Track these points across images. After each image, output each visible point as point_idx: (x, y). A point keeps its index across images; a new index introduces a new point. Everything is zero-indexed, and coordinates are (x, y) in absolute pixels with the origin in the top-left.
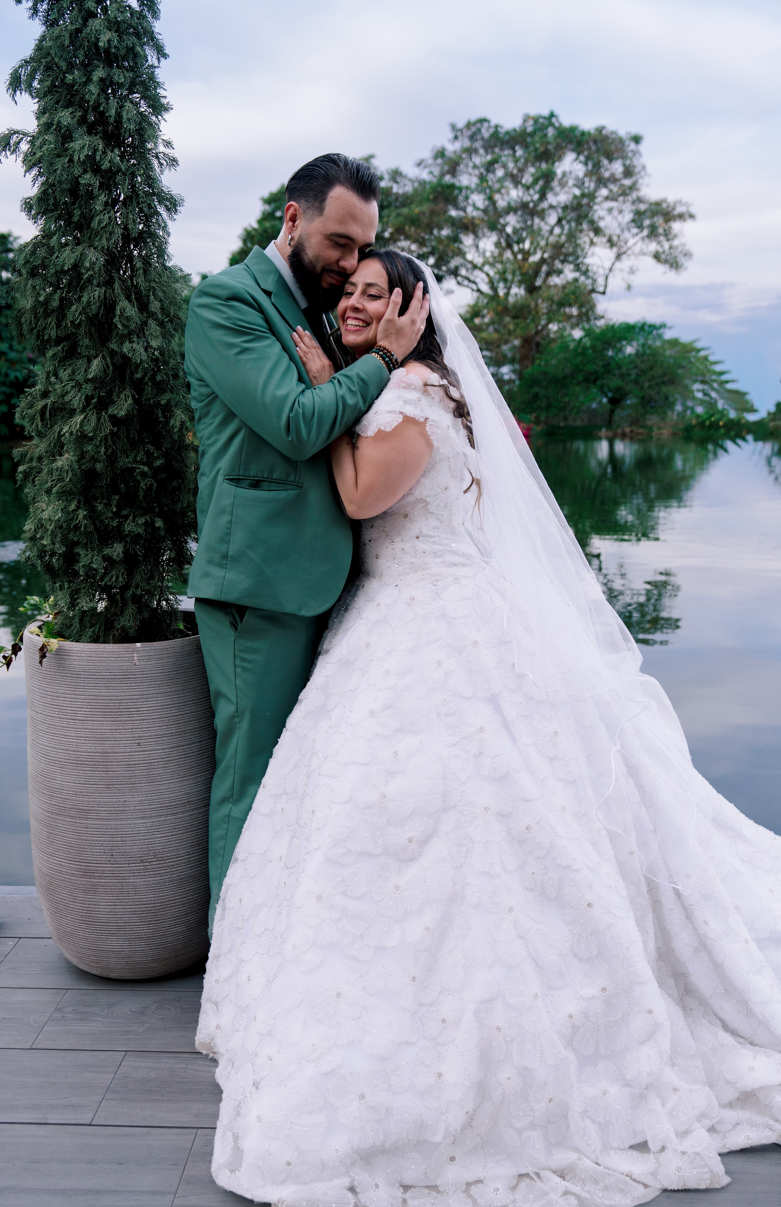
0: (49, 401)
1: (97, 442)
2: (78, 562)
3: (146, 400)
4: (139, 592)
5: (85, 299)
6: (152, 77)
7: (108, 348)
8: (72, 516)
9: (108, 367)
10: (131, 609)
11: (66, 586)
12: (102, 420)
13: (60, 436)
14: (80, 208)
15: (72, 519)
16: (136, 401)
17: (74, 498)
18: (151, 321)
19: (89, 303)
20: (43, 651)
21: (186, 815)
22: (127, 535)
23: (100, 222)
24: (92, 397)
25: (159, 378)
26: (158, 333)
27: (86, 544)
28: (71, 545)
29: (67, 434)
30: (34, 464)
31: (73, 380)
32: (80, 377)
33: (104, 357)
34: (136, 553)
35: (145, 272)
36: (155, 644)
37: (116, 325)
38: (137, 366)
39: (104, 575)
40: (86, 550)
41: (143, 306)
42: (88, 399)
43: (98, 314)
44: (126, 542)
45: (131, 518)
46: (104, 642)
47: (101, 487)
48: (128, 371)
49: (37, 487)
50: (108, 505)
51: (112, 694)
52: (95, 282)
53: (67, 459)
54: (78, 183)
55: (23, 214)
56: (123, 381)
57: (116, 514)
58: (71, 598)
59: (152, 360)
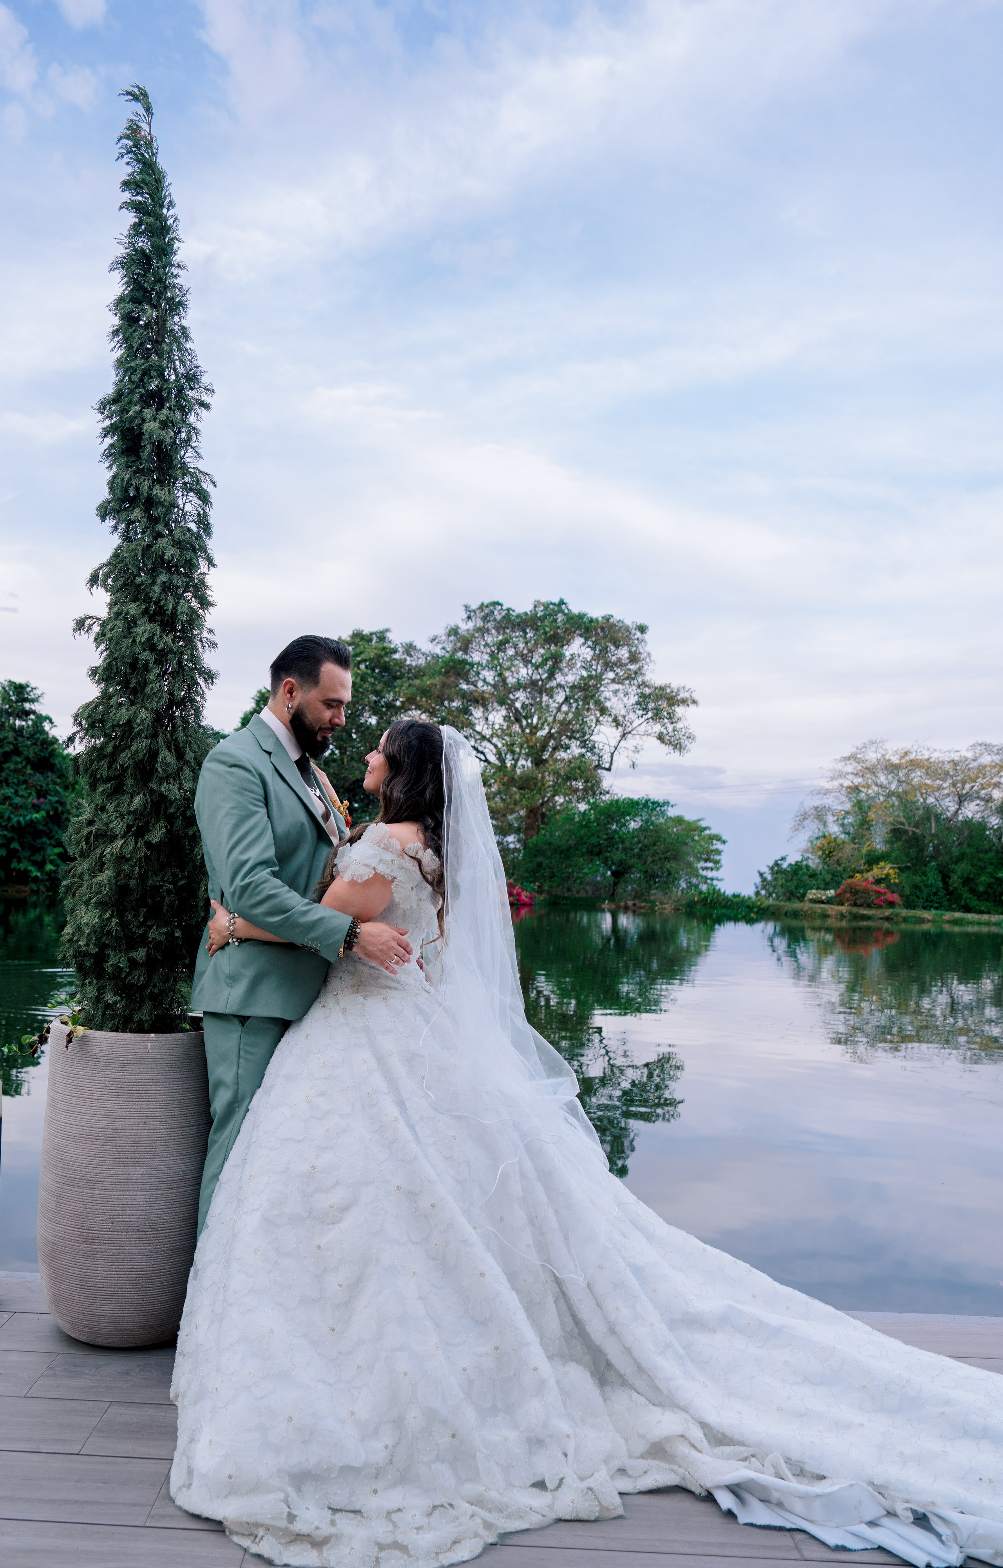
0: (94, 829)
1: (132, 862)
2: (107, 962)
3: (176, 831)
4: (156, 991)
5: (134, 748)
6: (202, 582)
7: (148, 788)
8: (105, 923)
9: (147, 803)
10: (147, 1006)
11: (95, 982)
12: (139, 845)
13: (102, 855)
14: (137, 678)
15: (106, 925)
16: (168, 831)
17: (109, 908)
18: (185, 768)
19: (137, 751)
20: (70, 1037)
21: (181, 1190)
22: (150, 942)
23: (152, 689)
24: (132, 826)
25: (188, 814)
26: (191, 778)
27: (115, 947)
28: (102, 947)
29: (107, 856)
30: (76, 880)
31: (117, 811)
32: (123, 810)
33: (144, 794)
34: (156, 957)
35: (184, 729)
36: (166, 1035)
37: (157, 770)
38: (171, 803)
39: (129, 974)
40: (115, 952)
41: (180, 756)
42: (129, 827)
43: (143, 760)
44: (149, 948)
45: (155, 927)
46: (123, 1032)
47: (131, 901)
48: (163, 806)
49: (77, 899)
50: (136, 916)
51: (126, 1077)
52: (143, 735)
53: (107, 875)
54: (138, 659)
55: (89, 679)
56: (158, 814)
57: (142, 924)
58: (99, 992)
59: (185, 799)
